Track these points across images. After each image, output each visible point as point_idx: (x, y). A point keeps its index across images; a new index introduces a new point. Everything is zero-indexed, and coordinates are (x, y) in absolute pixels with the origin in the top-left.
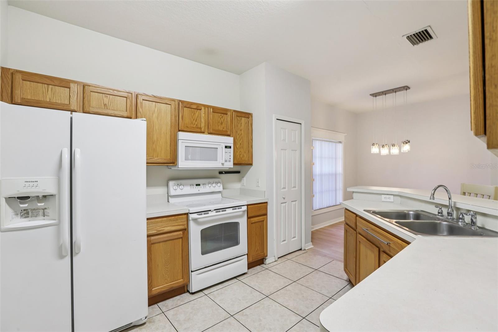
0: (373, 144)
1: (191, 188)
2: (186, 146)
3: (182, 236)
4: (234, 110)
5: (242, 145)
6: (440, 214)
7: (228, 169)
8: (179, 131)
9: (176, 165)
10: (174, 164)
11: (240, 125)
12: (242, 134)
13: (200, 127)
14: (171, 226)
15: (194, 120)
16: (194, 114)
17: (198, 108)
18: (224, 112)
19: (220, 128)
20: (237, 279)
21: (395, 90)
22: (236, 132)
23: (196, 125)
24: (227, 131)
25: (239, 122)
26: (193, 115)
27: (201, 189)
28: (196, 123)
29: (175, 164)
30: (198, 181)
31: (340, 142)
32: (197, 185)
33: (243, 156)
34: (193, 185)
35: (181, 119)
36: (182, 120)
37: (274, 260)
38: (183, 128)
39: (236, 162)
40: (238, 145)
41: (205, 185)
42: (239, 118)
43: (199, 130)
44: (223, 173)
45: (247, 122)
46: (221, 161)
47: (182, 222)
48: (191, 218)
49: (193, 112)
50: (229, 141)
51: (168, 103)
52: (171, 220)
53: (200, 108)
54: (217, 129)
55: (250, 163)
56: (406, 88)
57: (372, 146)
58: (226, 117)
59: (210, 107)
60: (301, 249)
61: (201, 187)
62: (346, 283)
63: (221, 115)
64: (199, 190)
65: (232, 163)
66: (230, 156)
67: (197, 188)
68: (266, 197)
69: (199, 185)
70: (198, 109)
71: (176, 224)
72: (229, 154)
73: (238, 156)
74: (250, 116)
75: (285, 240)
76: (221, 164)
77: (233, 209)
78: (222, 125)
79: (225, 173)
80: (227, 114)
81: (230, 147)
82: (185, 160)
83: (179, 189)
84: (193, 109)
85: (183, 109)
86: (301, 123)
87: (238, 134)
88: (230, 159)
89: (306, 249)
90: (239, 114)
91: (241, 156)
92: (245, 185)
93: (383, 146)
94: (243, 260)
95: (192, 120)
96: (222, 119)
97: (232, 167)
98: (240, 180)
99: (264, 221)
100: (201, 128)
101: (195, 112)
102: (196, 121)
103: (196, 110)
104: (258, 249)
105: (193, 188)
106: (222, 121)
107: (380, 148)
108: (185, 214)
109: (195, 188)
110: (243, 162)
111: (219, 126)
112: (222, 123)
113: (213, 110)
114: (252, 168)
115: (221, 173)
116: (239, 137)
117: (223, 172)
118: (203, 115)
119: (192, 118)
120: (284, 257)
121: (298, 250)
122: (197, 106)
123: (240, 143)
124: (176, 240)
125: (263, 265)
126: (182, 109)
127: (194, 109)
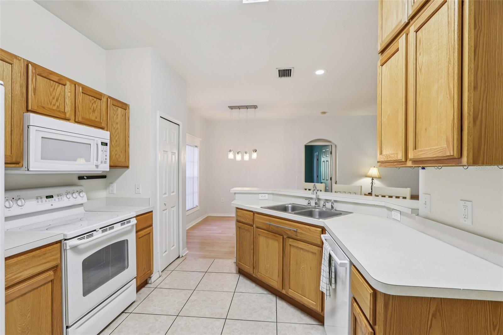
0: (230, 151)
1: (38, 202)
2: (42, 138)
3: (52, 278)
4: (108, 96)
5: (118, 142)
6: (309, 205)
7: (101, 172)
8: (28, 111)
9: (22, 166)
10: (17, 166)
11: (116, 116)
12: (118, 128)
13: (63, 111)
14: (33, 267)
15: (53, 98)
16: (54, 89)
17: (61, 82)
18: (97, 96)
19: (92, 117)
20: (125, 313)
21: (247, 107)
22: (112, 125)
23: (57, 106)
24: (101, 123)
25: (115, 113)
26: (53, 91)
27: (56, 203)
28: (57, 104)
29: (21, 164)
30: (49, 192)
31: (196, 146)
32: (47, 197)
33: (120, 156)
34: (41, 198)
35: (33, 94)
36: (35, 95)
37: (158, 276)
38: (35, 108)
39: (112, 164)
40: (113, 142)
41: (61, 196)
42: (115, 107)
43: (63, 116)
44: (85, 179)
45: (124, 114)
46: (95, 162)
47: (53, 255)
48: (69, 246)
49: (51, 86)
50: (105, 135)
51: (7, 60)
52: (34, 257)
53: (64, 83)
54: (88, 117)
55: (127, 165)
56: (255, 107)
57: (229, 153)
58: (99, 103)
59: (80, 85)
60: (179, 257)
61: (55, 200)
62: (238, 276)
63: (93, 100)
64: (52, 205)
65: (108, 165)
66: (106, 156)
67: (49, 201)
68: (150, 205)
69: (52, 197)
70: (60, 84)
71: (44, 261)
72: (105, 152)
73: (114, 157)
74: (127, 107)
75: (166, 251)
76: (94, 165)
77: (122, 225)
78: (94, 113)
79: (87, 179)
80: (101, 100)
81: (106, 144)
82: (42, 158)
83: (15, 205)
84: (52, 82)
85: (36, 77)
86: (179, 124)
87: (114, 128)
88: (106, 159)
89: (183, 255)
90: (115, 103)
91: (117, 156)
92: (115, 193)
93: (238, 153)
94: (132, 286)
95: (51, 98)
96: (95, 105)
97: (108, 170)
98: (106, 187)
99: (150, 233)
100: (64, 113)
101: (56, 88)
102: (57, 100)
103: (57, 84)
104: (145, 268)
105: (42, 202)
106: (95, 108)
107: (236, 154)
108: (56, 243)
109: (46, 201)
110: (120, 165)
111: (90, 114)
112: (94, 111)
113: (82, 90)
114: (128, 172)
115: (81, 178)
116: (115, 132)
117: (85, 177)
118: (68, 94)
119: (51, 95)
120: (166, 269)
121: (176, 259)
122: (59, 78)
123: (116, 140)
124: (42, 288)
125: (148, 285)
126: (34, 78)
127: (54, 81)
